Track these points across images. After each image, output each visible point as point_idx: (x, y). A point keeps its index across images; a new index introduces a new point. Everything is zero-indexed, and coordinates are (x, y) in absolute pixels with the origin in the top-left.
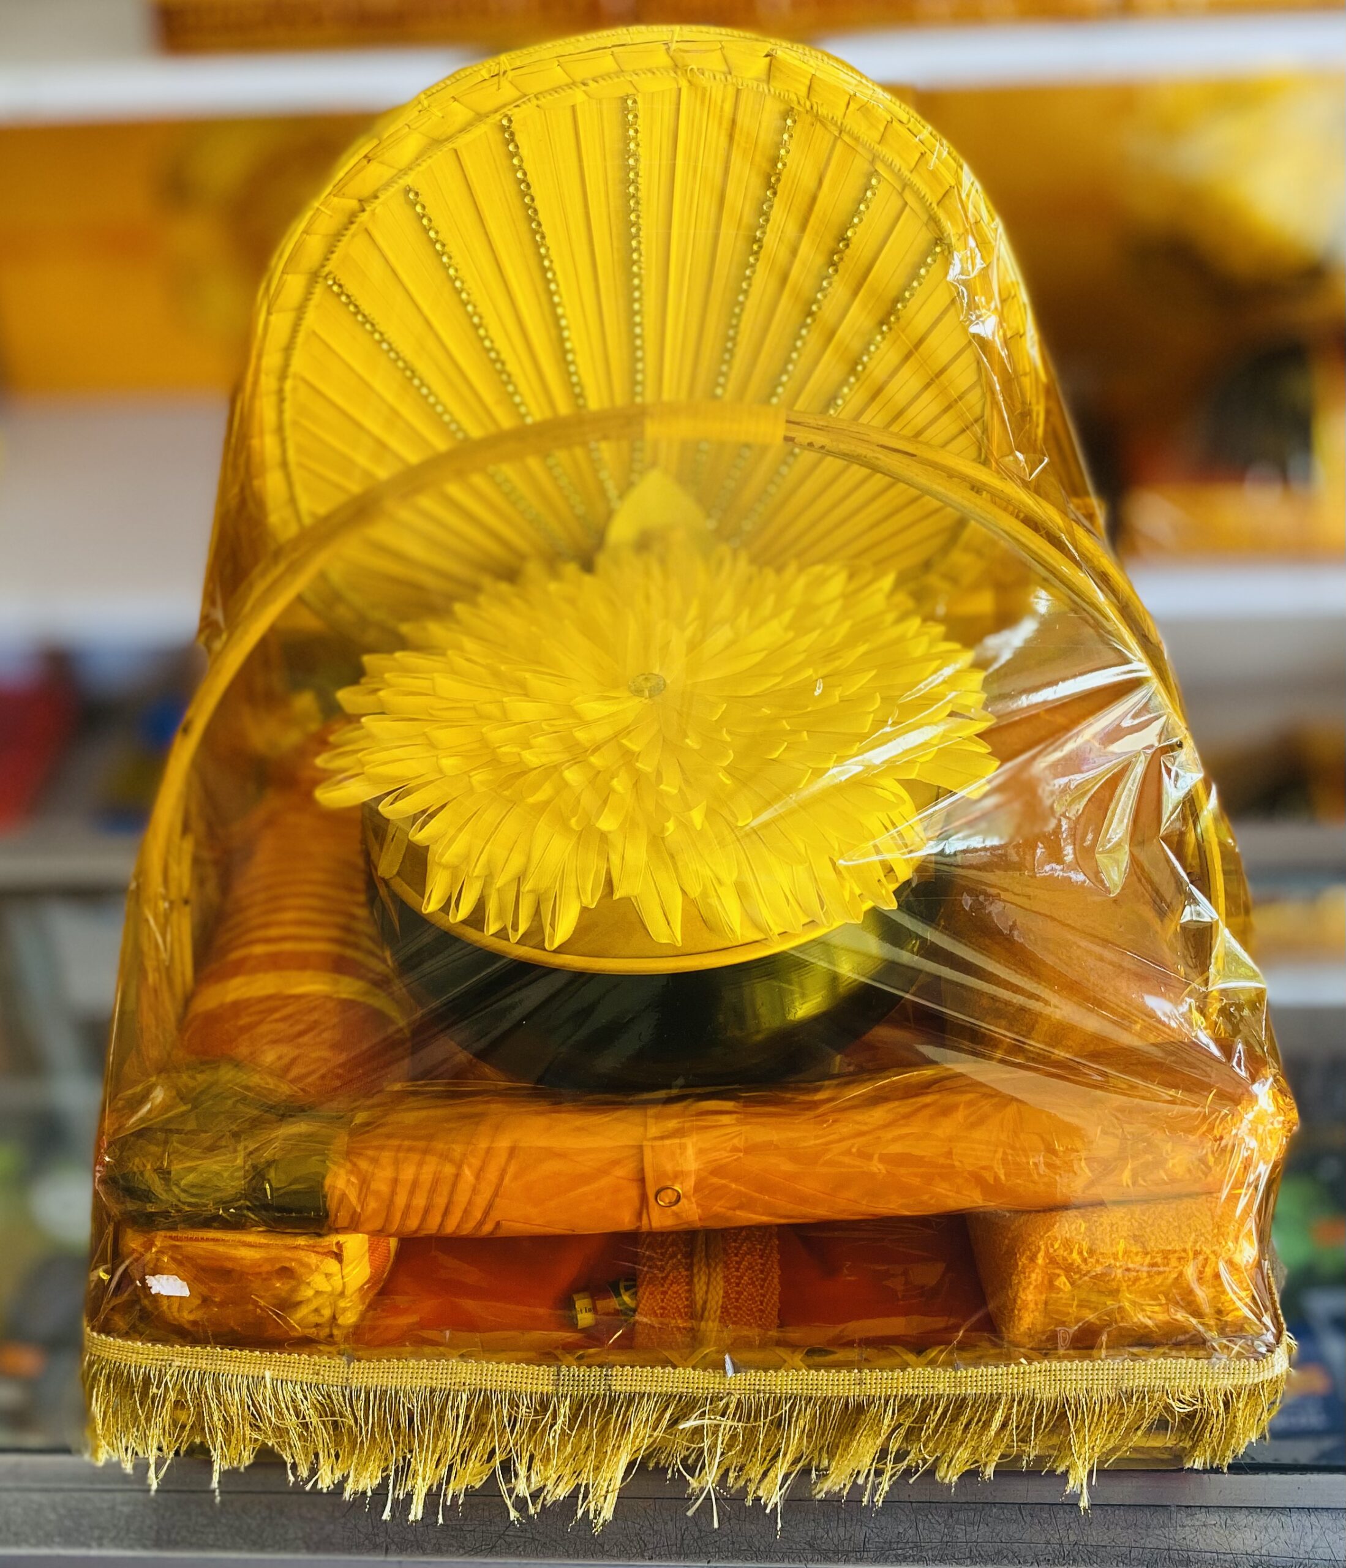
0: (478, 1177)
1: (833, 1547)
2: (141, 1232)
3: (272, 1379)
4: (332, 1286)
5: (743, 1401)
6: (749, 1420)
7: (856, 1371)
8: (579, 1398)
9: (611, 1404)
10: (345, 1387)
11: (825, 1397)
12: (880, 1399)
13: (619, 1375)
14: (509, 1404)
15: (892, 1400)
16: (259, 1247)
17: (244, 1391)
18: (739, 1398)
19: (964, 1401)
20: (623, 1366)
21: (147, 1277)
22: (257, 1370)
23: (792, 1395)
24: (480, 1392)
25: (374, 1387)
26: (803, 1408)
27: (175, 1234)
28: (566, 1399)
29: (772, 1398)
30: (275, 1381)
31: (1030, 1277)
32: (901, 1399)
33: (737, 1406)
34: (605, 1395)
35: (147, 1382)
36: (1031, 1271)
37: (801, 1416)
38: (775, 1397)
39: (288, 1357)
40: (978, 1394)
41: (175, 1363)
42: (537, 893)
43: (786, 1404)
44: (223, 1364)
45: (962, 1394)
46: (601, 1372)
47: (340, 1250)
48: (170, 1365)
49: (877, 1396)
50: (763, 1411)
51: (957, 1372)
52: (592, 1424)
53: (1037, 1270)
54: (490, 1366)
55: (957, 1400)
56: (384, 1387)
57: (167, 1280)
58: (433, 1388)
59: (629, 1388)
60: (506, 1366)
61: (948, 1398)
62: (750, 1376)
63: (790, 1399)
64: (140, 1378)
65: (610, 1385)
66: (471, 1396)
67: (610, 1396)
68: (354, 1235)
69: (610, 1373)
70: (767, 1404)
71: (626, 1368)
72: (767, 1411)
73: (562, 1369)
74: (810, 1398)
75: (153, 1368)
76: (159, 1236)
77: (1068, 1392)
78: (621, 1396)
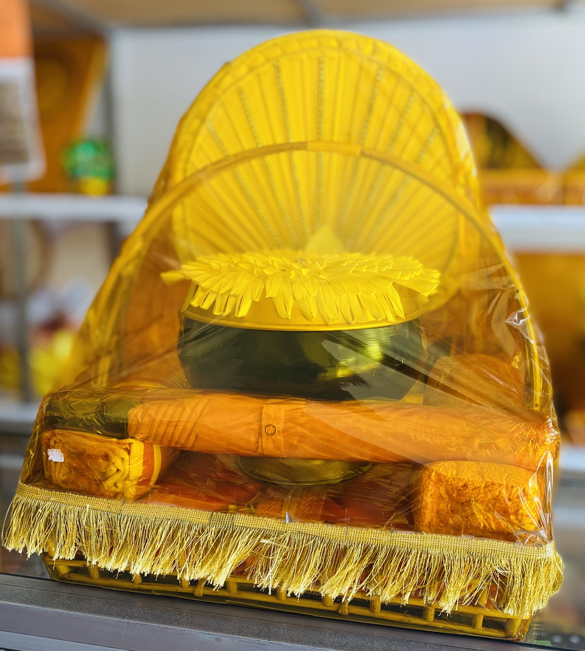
0: (192, 411)
1: (330, 644)
2: (50, 430)
3: (89, 508)
4: (124, 467)
5: (292, 537)
6: (294, 547)
7: (345, 528)
8: (219, 528)
9: (233, 532)
10: (119, 514)
11: (330, 539)
12: (355, 544)
13: (239, 518)
14: (188, 528)
15: (360, 545)
16: (97, 440)
17: (76, 513)
18: (291, 535)
19: (394, 550)
20: (241, 515)
21: (48, 450)
22: (84, 504)
23: (314, 536)
24: (176, 520)
25: (132, 514)
26: (319, 545)
27: (64, 431)
28: (213, 527)
29: (305, 537)
30: (90, 509)
31: (428, 487)
32: (365, 545)
33: (289, 539)
34: (231, 527)
35: (38, 508)
36: (429, 483)
37: (318, 549)
38: (306, 536)
39: (98, 499)
40: (401, 547)
41: (52, 499)
42: (235, 296)
43: (311, 540)
44: (71, 501)
45: (394, 546)
46: (231, 516)
47: (130, 448)
48: (49, 500)
49: (353, 542)
50: (301, 543)
51: (392, 534)
52: (222, 541)
53: (431, 483)
54: (183, 510)
55: (391, 549)
56: (136, 515)
57: (56, 452)
58: (157, 517)
59: (242, 524)
60: (190, 510)
61: (387, 548)
62: (297, 524)
63: (313, 538)
64: (36, 505)
65: (234, 522)
66: (172, 522)
67: (233, 528)
68: (137, 441)
69: (234, 517)
70: (303, 540)
71: (242, 515)
72: (303, 543)
73: (214, 513)
74: (323, 539)
75: (42, 501)
76: (57, 431)
77: (444, 552)
78: (238, 528)
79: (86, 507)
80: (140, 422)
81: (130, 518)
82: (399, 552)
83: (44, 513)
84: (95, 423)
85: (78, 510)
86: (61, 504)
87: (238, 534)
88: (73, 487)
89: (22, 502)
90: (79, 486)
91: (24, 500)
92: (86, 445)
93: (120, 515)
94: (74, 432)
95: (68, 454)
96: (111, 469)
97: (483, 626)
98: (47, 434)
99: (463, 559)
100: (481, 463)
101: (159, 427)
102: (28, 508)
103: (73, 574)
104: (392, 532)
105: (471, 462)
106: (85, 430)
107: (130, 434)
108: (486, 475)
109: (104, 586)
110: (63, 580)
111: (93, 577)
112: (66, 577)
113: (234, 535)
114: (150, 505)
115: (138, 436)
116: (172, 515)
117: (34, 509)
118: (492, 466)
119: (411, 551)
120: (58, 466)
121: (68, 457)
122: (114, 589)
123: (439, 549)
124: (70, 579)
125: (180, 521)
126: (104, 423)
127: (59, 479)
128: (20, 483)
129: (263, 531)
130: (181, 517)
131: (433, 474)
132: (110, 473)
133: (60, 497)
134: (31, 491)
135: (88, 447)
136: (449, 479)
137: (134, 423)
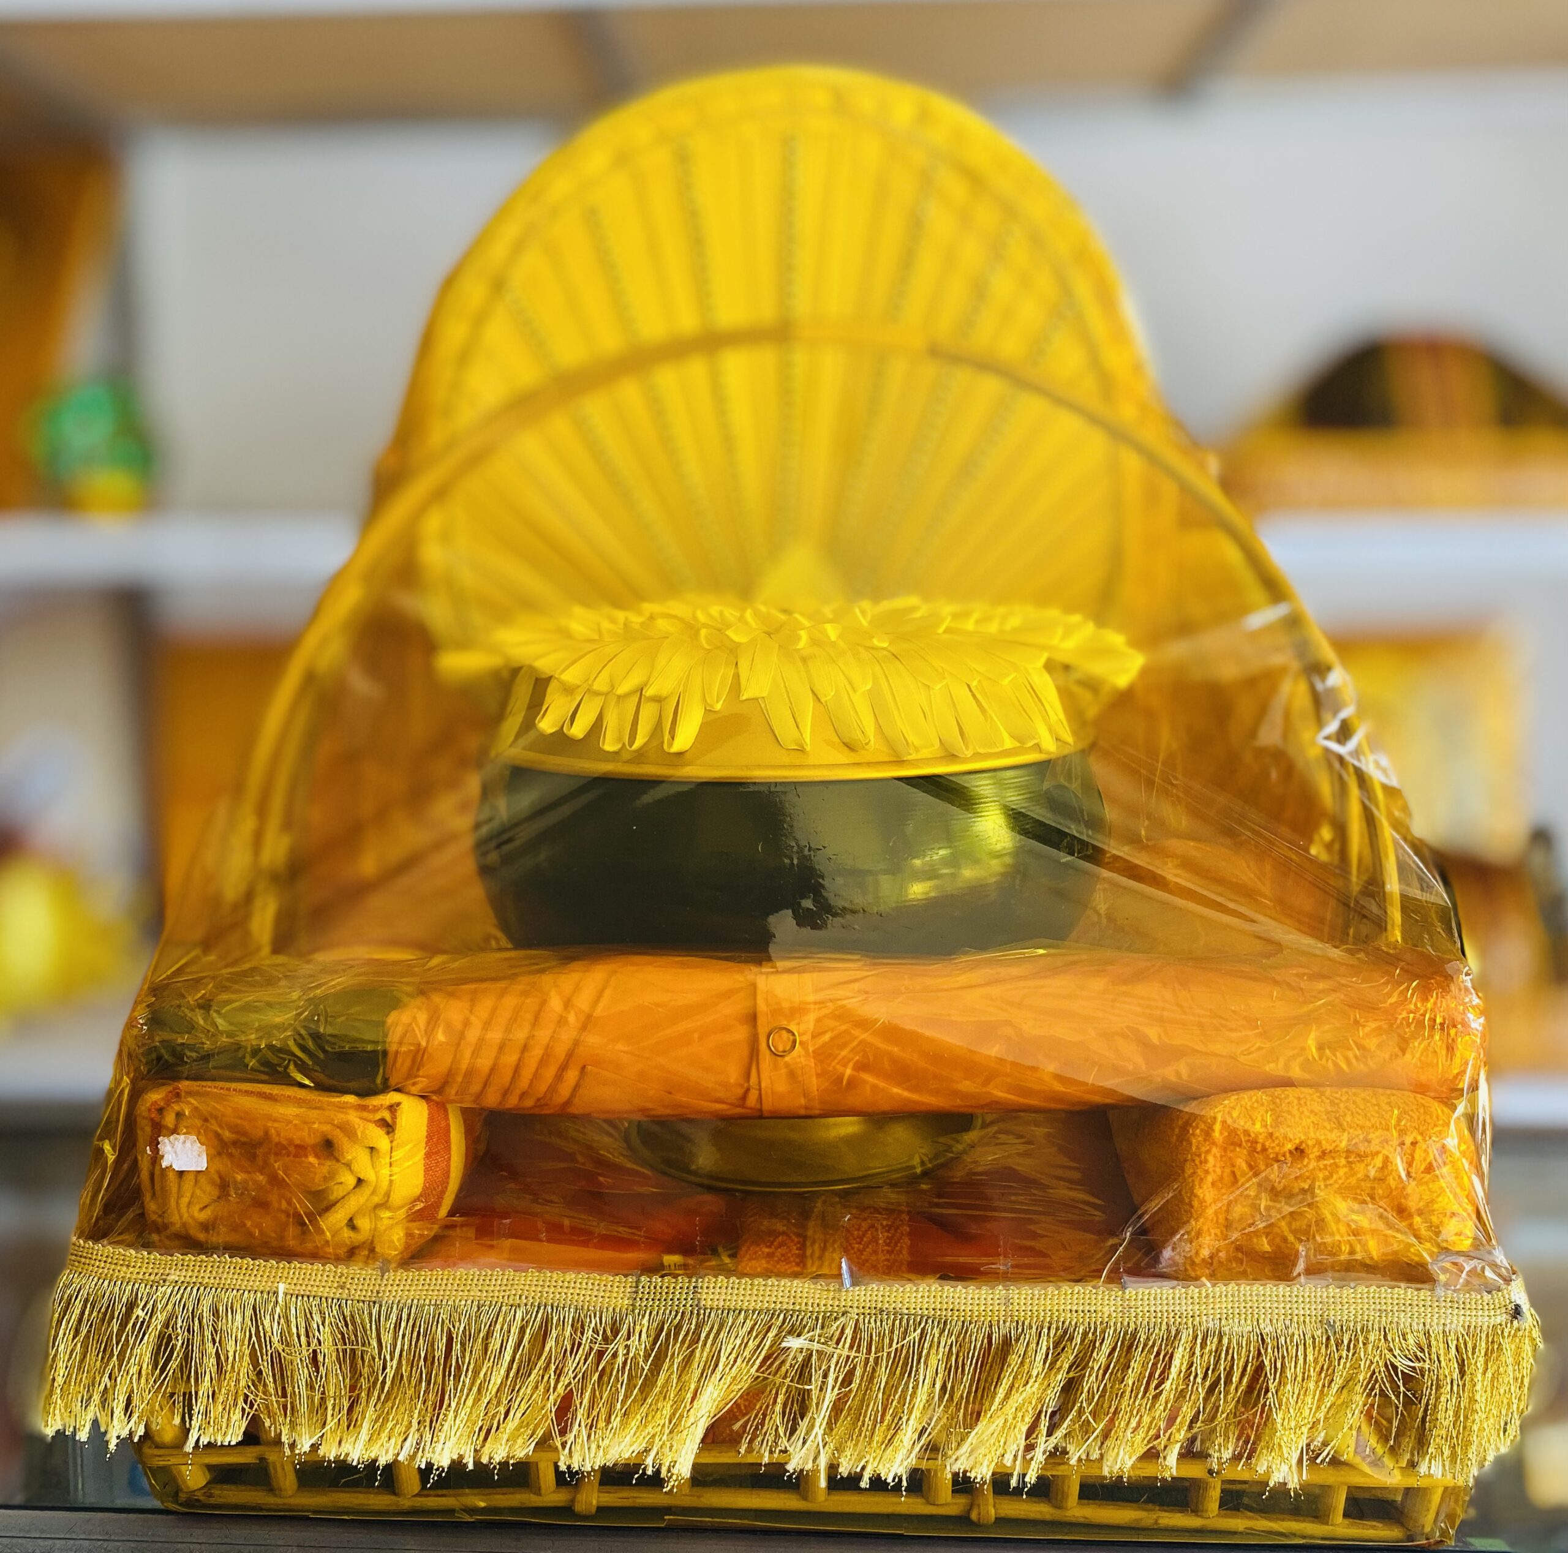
0: (566, 1006)
2: (163, 1085)
3: (286, 1294)
4: (376, 1173)
5: (862, 1326)
6: (869, 1352)
7: (1000, 1287)
8: (660, 1317)
9: (699, 1327)
10: (374, 1303)
11: (963, 1322)
12: (1031, 1327)
13: (712, 1286)
14: (572, 1326)
15: (1045, 1330)
16: (300, 1102)
17: (249, 1312)
18: (857, 1320)
19: (1134, 1335)
20: (716, 1277)
21: (160, 1139)
22: (270, 1284)
23: (922, 1317)
24: (539, 1307)
25: (409, 1301)
26: (936, 1340)
27: (204, 1083)
28: (643, 1317)
29: (897, 1322)
30: (289, 1297)
31: (1206, 1161)
32: (1057, 1329)
33: (854, 1332)
34: (692, 1312)
35: (131, 1306)
36: (1208, 1152)
37: (933, 1351)
38: (901, 1320)
39: (310, 1267)
40: (1152, 1325)
41: (172, 1278)
42: (658, 700)
43: (915, 1331)
44: (228, 1278)
45: (1132, 1326)
46: (690, 1282)
47: (394, 1117)
48: (164, 1281)
49: (1026, 1323)
50: (887, 1341)
51: (1124, 1293)
52: (673, 1354)
53: (1214, 1150)
54: (555, 1276)
55: (1126, 1333)
56: (422, 1302)
57: (184, 1142)
58: (482, 1302)
59: (722, 1303)
60: (573, 1276)
61: (1115, 1330)
62: (872, 1290)
63: (920, 1324)
64: (124, 1299)
65: (699, 1299)
66: (527, 1313)
67: (698, 1315)
68: (412, 1098)
69: (700, 1285)
70: (892, 1332)
71: (721, 1278)
72: (891, 1340)
73: (642, 1278)
74: (945, 1323)
75: (143, 1285)
76: (184, 1085)
77: (1262, 1327)
78: (713, 1315)
79: (276, 1293)
80: (424, 1044)
81: (405, 1310)
82: (1148, 1339)
83: (151, 1317)
84: (296, 1056)
85: (252, 1301)
86: (202, 1289)
87: (714, 1331)
88: (234, 1238)
89: (84, 1293)
90: (251, 1234)
91: (89, 1285)
92: (270, 1118)
93: (377, 1306)
94: (234, 1085)
95: (219, 1148)
96: (342, 1180)
97: (1346, 1515)
98: (155, 1097)
99: (1309, 1342)
100: (1328, 1091)
101: (476, 1053)
102: (103, 1310)
103: (219, 1486)
104: (1123, 1288)
105: (1303, 1089)
106: (264, 1077)
107: (393, 1082)
108: (1349, 1118)
109: (315, 1512)
110: (193, 1507)
111: (280, 1490)
112: (202, 1498)
113: (703, 1335)
114: (460, 1272)
115: (414, 1084)
116: (526, 1293)
117: (120, 1309)
118: (1355, 1094)
119: (1178, 1332)
120: (188, 1185)
121: (219, 1154)
122: (346, 1517)
123: (1249, 1322)
124: (212, 1501)
125: (549, 1308)
126: (321, 1056)
127: (190, 1221)
128: (74, 1239)
129: (782, 1316)
130: (551, 1295)
131: (1217, 1127)
132: (337, 1192)
133: (197, 1268)
134: (109, 1260)
135: (276, 1125)
136: (1257, 1136)
137: (404, 1049)
